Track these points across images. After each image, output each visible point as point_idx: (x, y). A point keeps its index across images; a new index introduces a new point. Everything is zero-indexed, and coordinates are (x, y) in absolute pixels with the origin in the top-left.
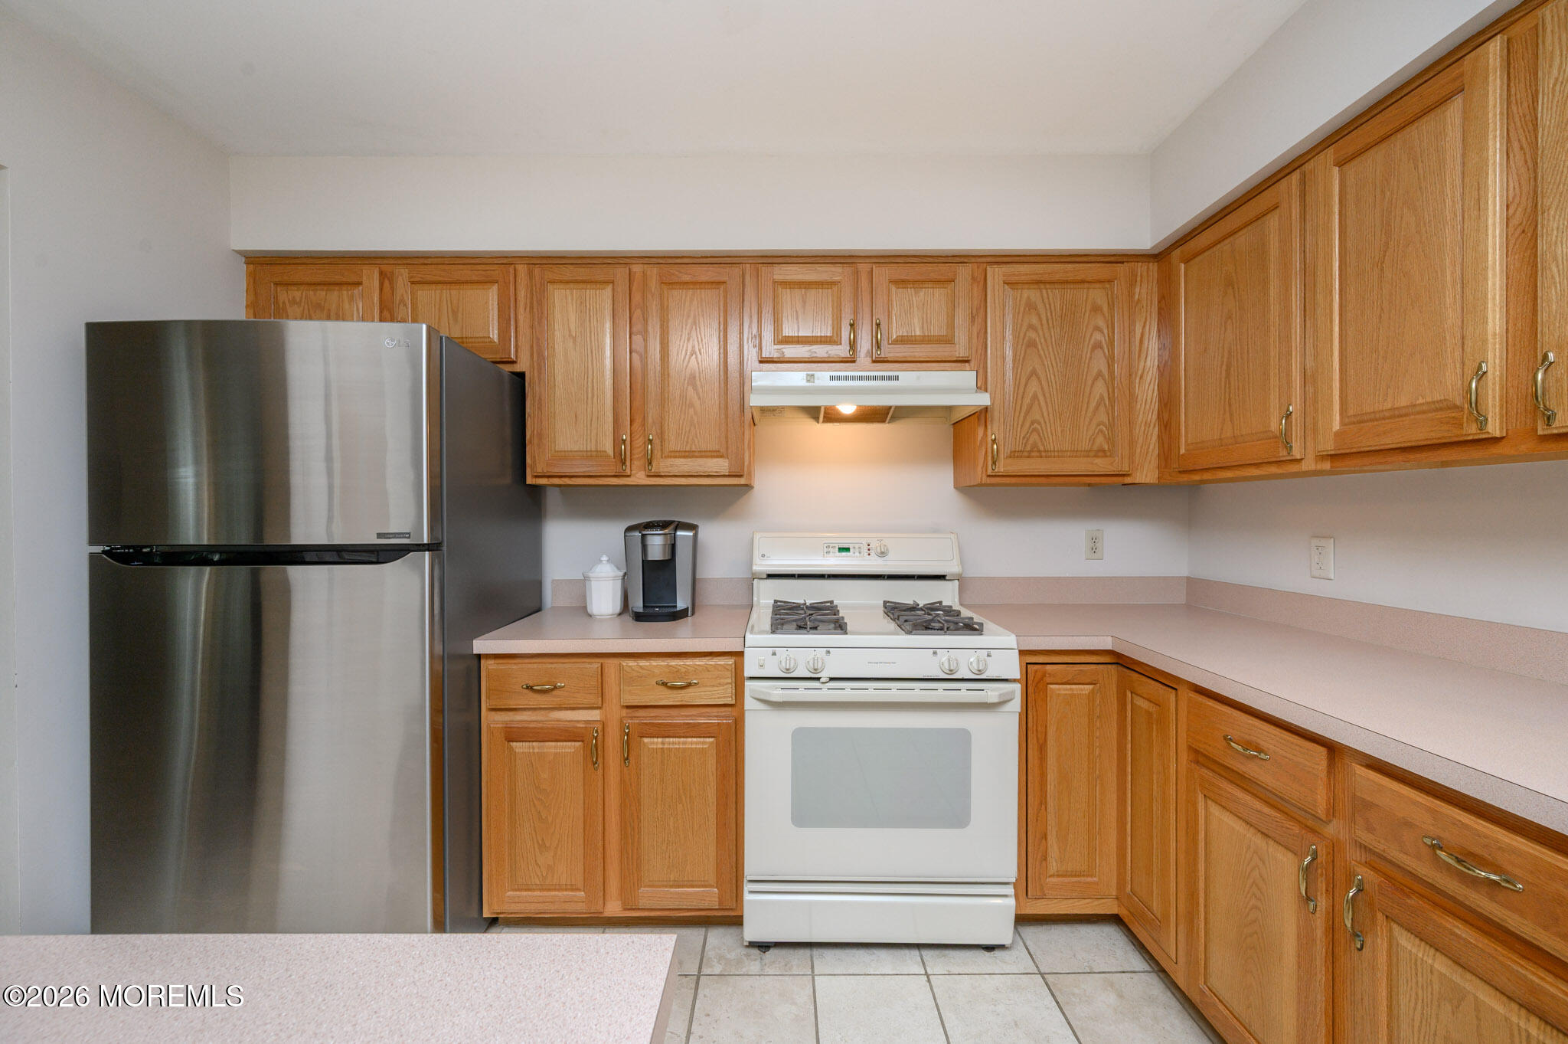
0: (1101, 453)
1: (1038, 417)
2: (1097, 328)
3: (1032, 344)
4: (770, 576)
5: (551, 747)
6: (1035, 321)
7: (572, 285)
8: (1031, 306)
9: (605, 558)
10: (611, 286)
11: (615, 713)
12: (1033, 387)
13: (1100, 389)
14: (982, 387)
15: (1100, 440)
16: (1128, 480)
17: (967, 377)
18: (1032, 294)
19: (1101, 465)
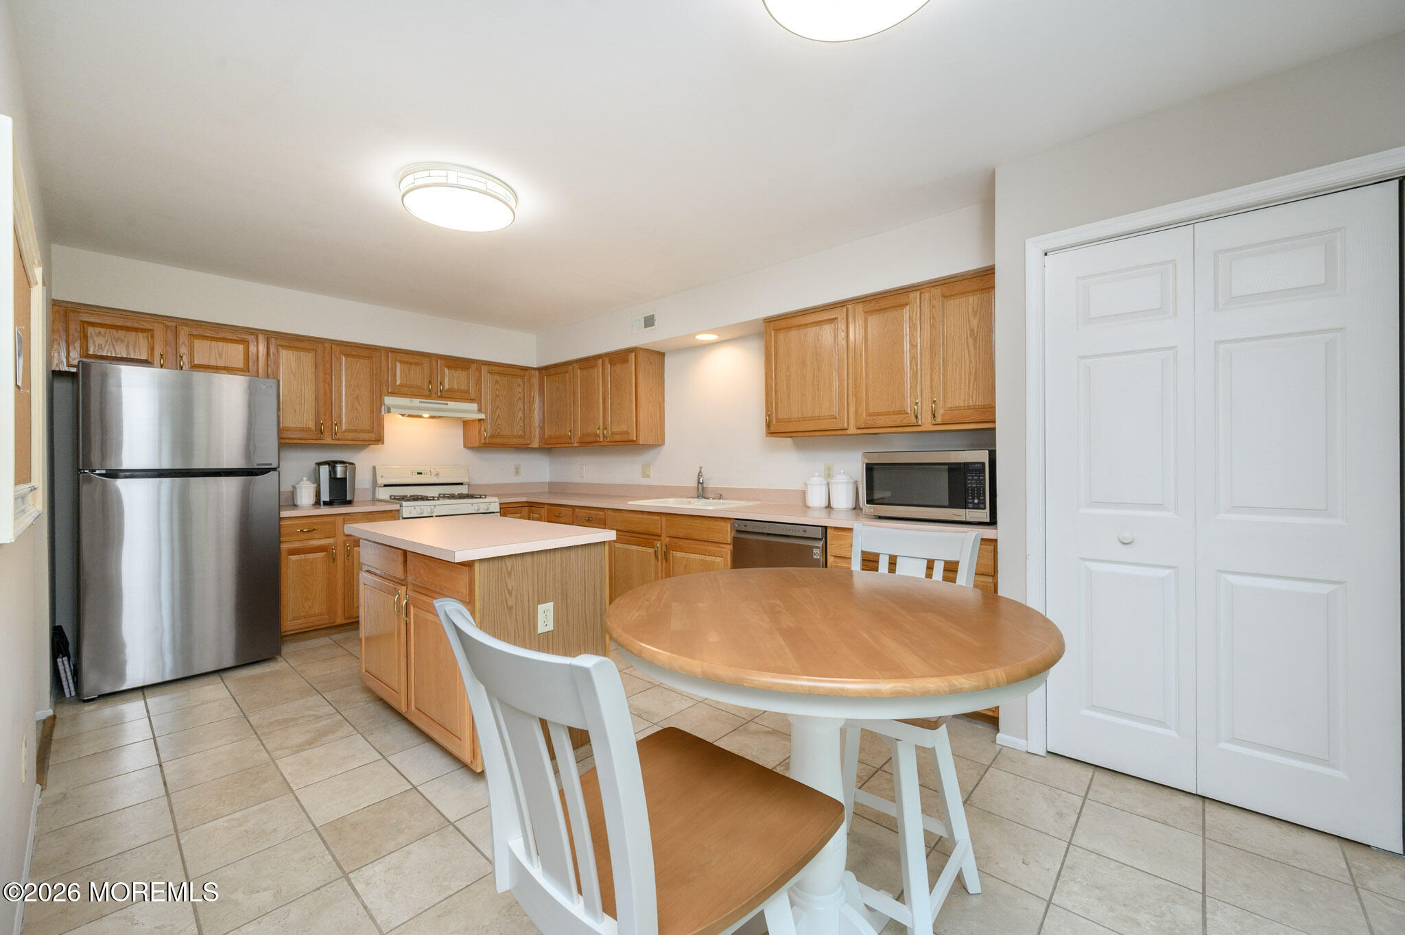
0: (521, 437)
1: (500, 423)
2: (519, 392)
3: (497, 396)
4: (385, 486)
5: (311, 556)
6: (498, 387)
7: (293, 349)
8: (497, 382)
9: (305, 479)
10: (314, 352)
11: (341, 538)
12: (498, 411)
13: (520, 414)
14: (480, 410)
15: (521, 432)
16: (530, 446)
17: (474, 406)
18: (497, 377)
19: (521, 441)
